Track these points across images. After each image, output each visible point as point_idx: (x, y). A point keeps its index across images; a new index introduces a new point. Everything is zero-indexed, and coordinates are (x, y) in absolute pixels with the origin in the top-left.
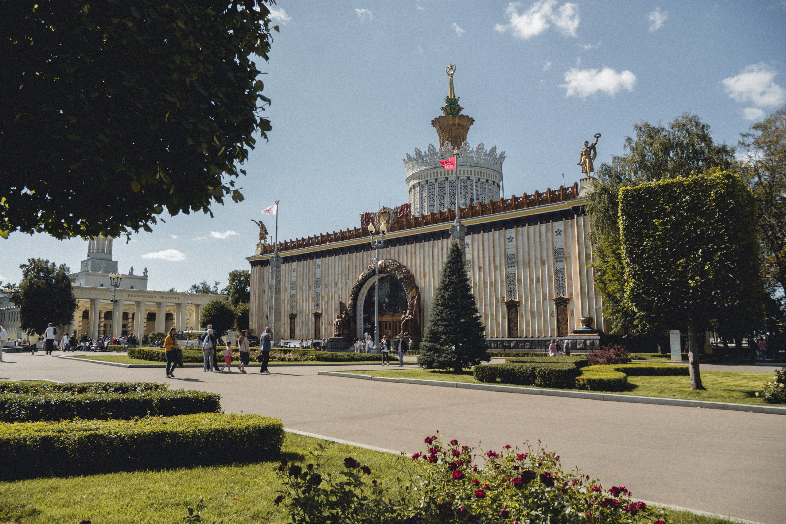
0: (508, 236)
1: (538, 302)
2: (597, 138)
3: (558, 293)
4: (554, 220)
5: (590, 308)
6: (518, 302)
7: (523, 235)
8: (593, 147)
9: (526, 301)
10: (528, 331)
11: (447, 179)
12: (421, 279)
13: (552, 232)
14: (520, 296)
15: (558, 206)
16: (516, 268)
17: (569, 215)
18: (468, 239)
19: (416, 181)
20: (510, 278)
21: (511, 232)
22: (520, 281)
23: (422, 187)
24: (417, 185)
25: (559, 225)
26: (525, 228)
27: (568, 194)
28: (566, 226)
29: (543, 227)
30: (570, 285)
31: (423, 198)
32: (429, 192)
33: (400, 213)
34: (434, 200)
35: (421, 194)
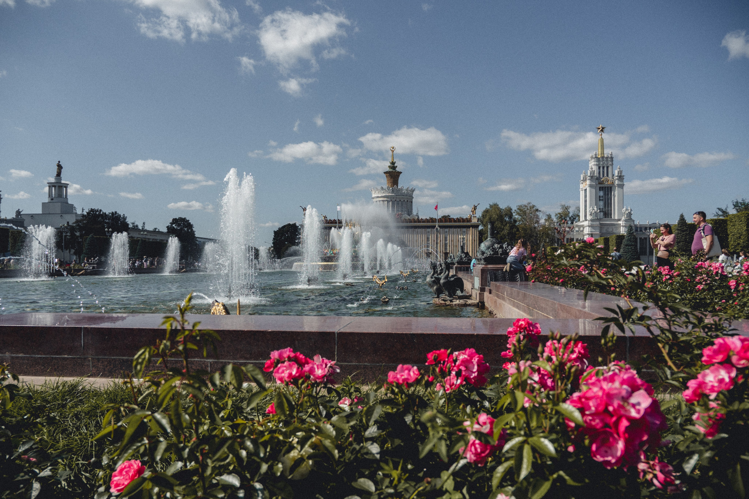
0: (445, 231)
2: (478, 204)
4: (463, 228)
6: (449, 253)
7: (451, 231)
8: (476, 206)
11: (400, 200)
13: (462, 232)
14: (449, 251)
15: (465, 224)
16: (448, 242)
17: (468, 227)
18: (429, 230)
19: (385, 199)
20: (446, 245)
21: (447, 230)
22: (449, 246)
23: (388, 202)
24: (385, 201)
25: (465, 230)
26: (452, 229)
27: (469, 220)
28: (467, 230)
29: (459, 229)
30: (467, 248)
31: (389, 207)
32: (392, 205)
33: (397, 216)
34: (394, 208)
35: (388, 205)
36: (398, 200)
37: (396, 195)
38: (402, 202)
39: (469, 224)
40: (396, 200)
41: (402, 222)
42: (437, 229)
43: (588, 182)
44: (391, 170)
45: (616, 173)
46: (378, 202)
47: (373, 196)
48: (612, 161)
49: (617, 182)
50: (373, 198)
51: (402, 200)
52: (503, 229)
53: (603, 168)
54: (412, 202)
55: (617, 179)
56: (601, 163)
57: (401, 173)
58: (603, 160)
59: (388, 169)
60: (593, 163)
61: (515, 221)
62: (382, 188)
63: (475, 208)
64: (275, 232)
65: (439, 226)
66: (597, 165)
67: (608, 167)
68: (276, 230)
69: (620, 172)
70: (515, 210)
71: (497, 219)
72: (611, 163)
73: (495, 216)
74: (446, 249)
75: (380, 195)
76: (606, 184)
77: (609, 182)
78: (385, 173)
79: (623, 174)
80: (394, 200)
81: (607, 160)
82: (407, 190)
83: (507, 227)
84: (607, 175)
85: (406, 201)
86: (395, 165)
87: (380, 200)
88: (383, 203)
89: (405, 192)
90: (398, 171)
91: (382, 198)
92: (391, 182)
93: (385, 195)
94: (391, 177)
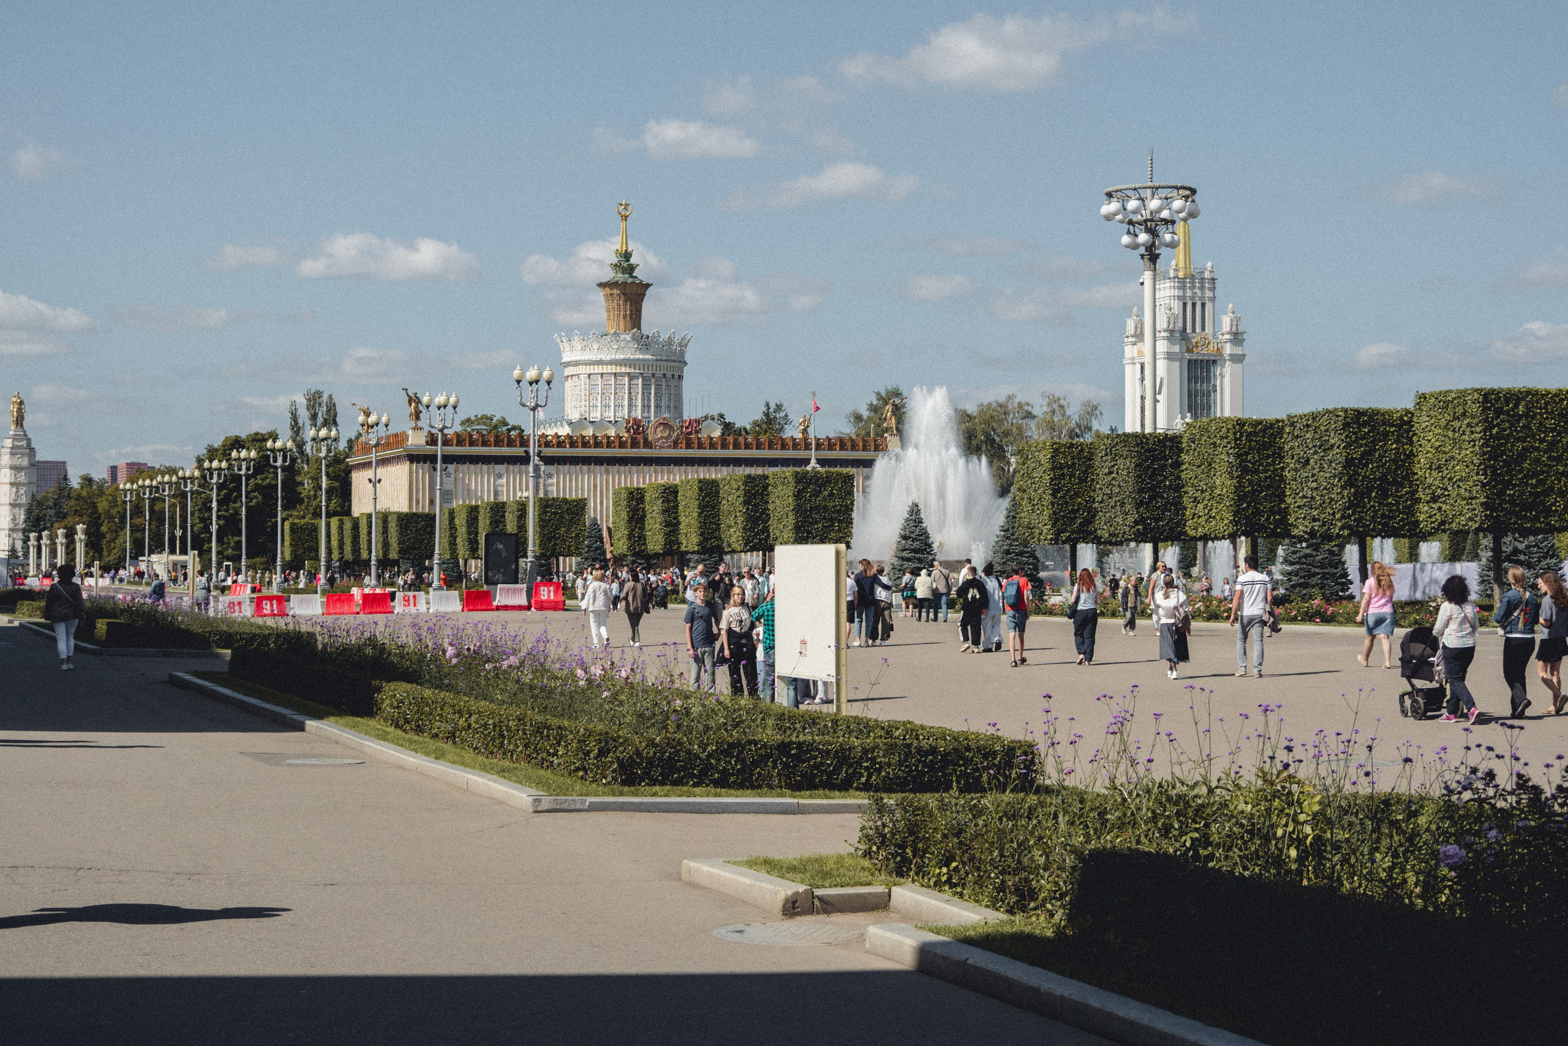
19: (623, 370)
23: (632, 377)
24: (623, 375)
27: (877, 445)
31: (633, 394)
32: (643, 389)
33: (687, 428)
34: (649, 400)
35: (630, 389)
37: (657, 360)
39: (873, 455)
40: (653, 375)
41: (700, 446)
42: (814, 469)
43: (1162, 346)
44: (621, 277)
45: (1226, 323)
46: (583, 378)
48: (1213, 289)
49: (1228, 349)
51: (669, 375)
53: (1194, 305)
55: (1231, 341)
56: (1189, 293)
57: (648, 286)
58: (1193, 287)
59: (609, 275)
60: (1169, 292)
66: (1179, 298)
67: (1203, 305)
69: (1235, 321)
72: (1209, 294)
75: (608, 358)
76: (1202, 353)
77: (1211, 347)
79: (1240, 330)
80: (648, 373)
81: (1202, 288)
82: (670, 342)
84: (1203, 328)
86: (633, 261)
87: (605, 371)
88: (615, 382)
89: (676, 349)
90: (641, 282)
91: (614, 367)
92: (625, 316)
93: (622, 357)
94: (626, 301)
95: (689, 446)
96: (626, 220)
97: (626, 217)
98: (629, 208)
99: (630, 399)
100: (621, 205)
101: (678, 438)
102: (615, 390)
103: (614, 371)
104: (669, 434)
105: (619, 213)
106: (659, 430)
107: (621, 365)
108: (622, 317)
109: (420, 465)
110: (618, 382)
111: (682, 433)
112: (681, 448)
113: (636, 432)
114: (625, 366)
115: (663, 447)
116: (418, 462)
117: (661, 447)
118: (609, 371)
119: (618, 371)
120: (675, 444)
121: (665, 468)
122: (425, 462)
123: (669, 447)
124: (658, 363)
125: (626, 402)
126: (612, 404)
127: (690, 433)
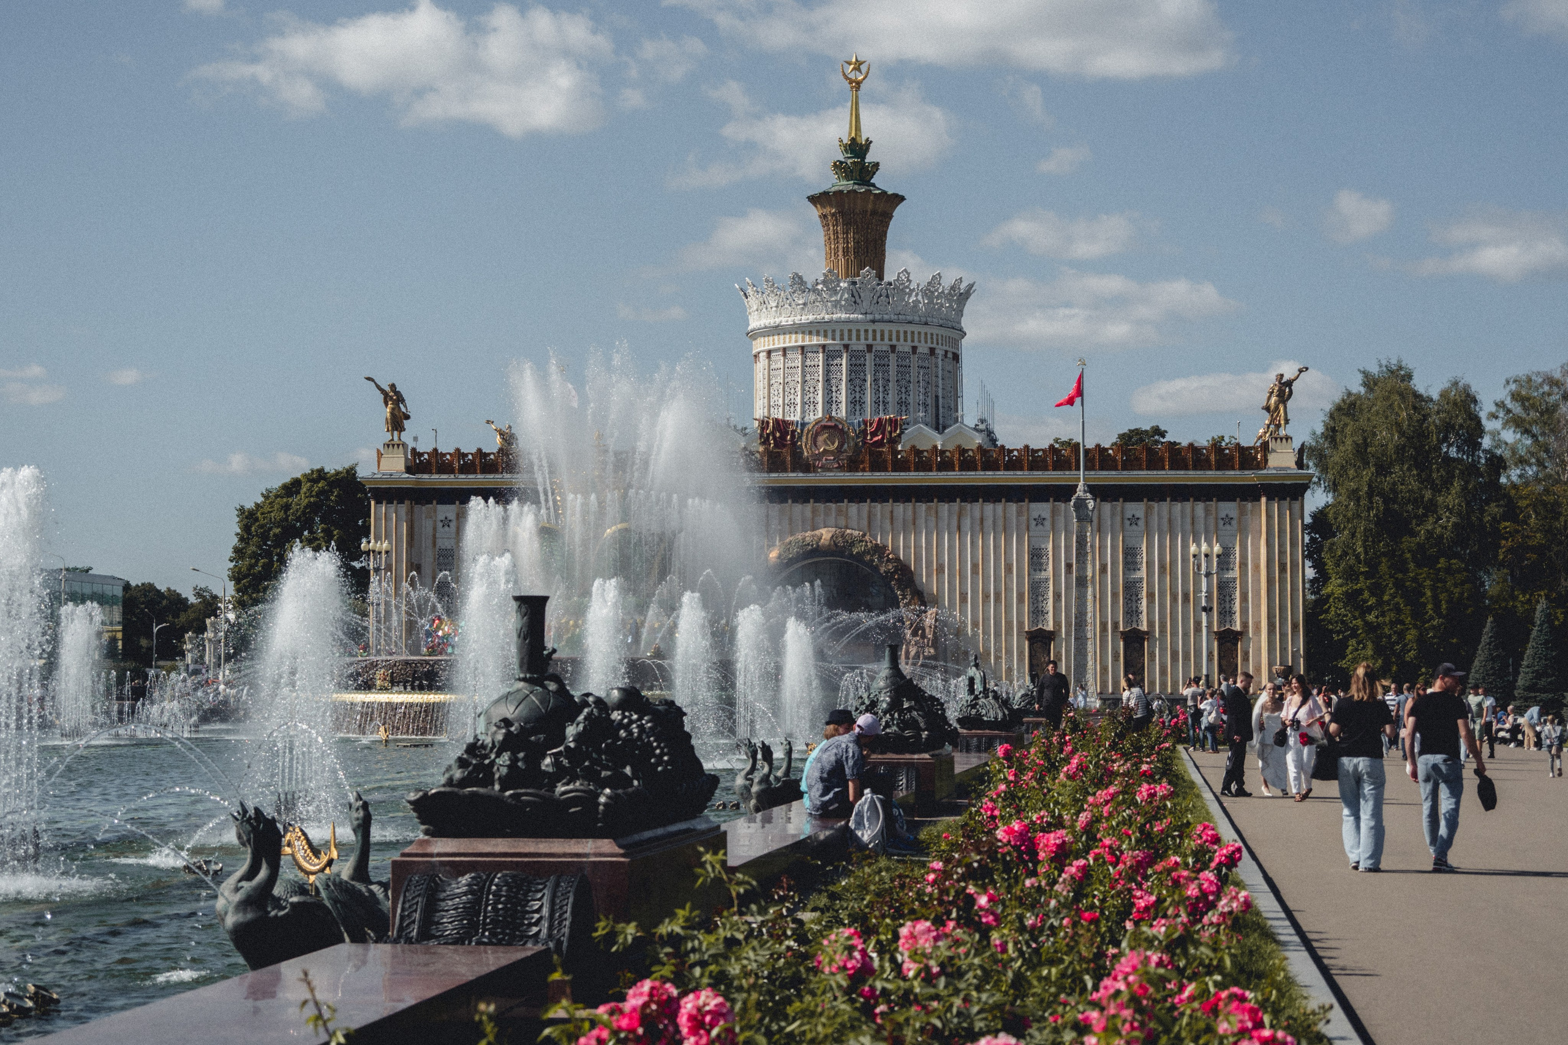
0: (1129, 515)
1: (1186, 635)
2: (1301, 371)
3: (1221, 623)
4: (1221, 499)
5: (1283, 649)
6: (1147, 633)
7: (1160, 517)
8: (1289, 384)
9: (1163, 631)
10: (1163, 684)
11: (893, 347)
12: (929, 575)
13: (1217, 519)
14: (1151, 624)
15: (1233, 476)
16: (1143, 573)
17: (1249, 494)
18: (1042, 509)
19: (816, 340)
20: (1131, 590)
21: (1136, 509)
22: (1151, 596)
23: (830, 355)
24: (814, 349)
25: (1229, 508)
26: (1165, 506)
27: (1247, 458)
28: (1242, 512)
29: (1200, 507)
30: (1244, 611)
31: (833, 381)
32: (850, 372)
33: (874, 434)
34: (862, 391)
35: (827, 372)
36: (882, 346)
37: (873, 321)
38: (902, 356)
39: (1249, 477)
40: (870, 348)
41: (901, 466)
42: (1080, 505)
44: (846, 185)
46: (778, 360)
47: (756, 322)
50: (754, 335)
51: (904, 347)
52: (1431, 508)
54: (956, 357)
57: (898, 199)
59: (832, 182)
61: (1497, 464)
62: (798, 282)
63: (1284, 390)
64: (248, 518)
65: (1092, 489)
68: (249, 505)
70: (1500, 405)
71: (1400, 450)
73: (1386, 437)
74: (1132, 613)
75: (785, 320)
78: (814, 199)
80: (859, 345)
82: (929, 291)
83: (1452, 498)
85: (923, 349)
86: (870, 158)
87: (787, 345)
88: (803, 362)
89: (917, 302)
90: (884, 193)
91: (800, 336)
92: (846, 252)
93: (811, 317)
94: (847, 224)
95: (878, 465)
96: (858, 88)
97: (859, 83)
98: (864, 68)
99: (828, 391)
100: (850, 63)
101: (857, 449)
102: (804, 376)
103: (800, 343)
104: (841, 445)
105: (846, 78)
106: (820, 439)
107: (810, 333)
108: (840, 253)
109: (392, 507)
110: (808, 363)
111: (864, 443)
112: (864, 470)
113: (780, 443)
114: (818, 333)
115: (830, 470)
116: (390, 502)
117: (825, 469)
118: (793, 344)
119: (807, 343)
120: (853, 465)
121: (833, 506)
122: (401, 502)
123: (841, 468)
124: (878, 327)
125: (820, 399)
126: (798, 400)
127: (880, 443)
